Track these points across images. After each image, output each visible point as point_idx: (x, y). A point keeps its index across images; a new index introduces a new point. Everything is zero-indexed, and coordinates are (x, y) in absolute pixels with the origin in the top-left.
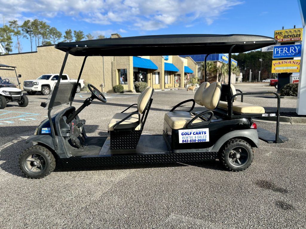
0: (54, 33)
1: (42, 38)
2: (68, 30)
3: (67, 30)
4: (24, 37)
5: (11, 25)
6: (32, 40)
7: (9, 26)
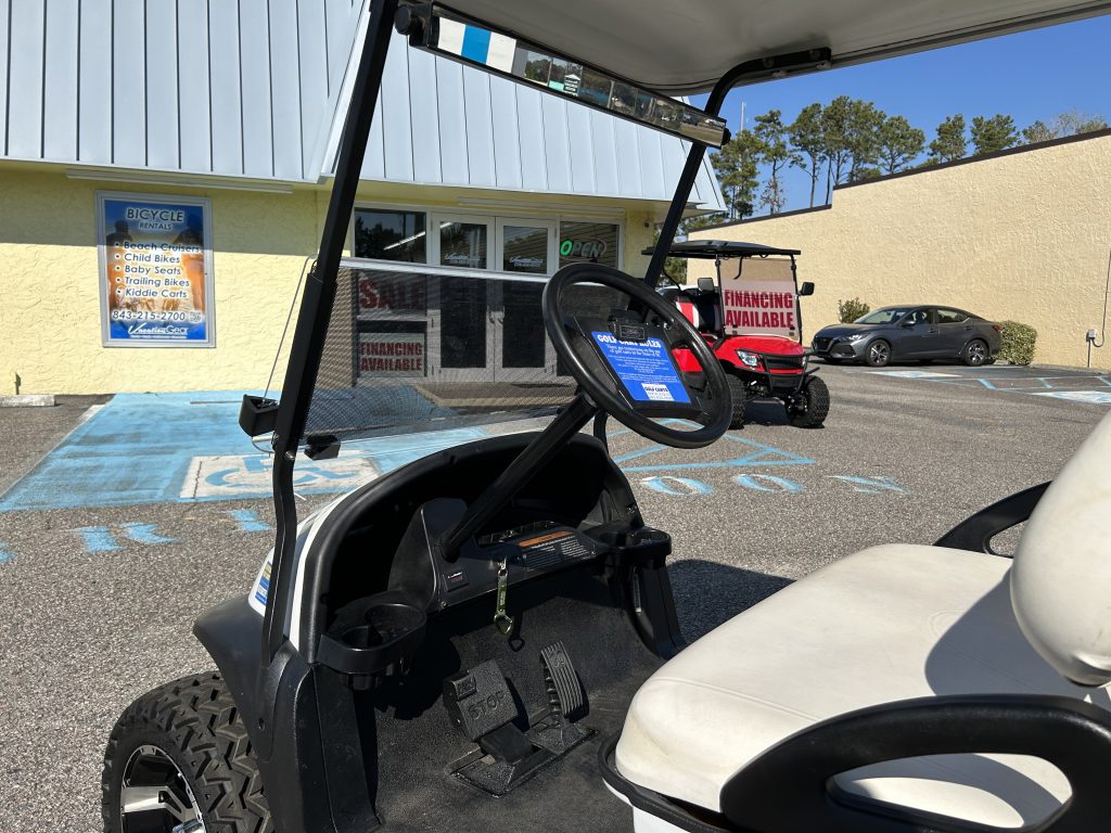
0: (896, 138)
1: (851, 160)
2: (948, 119)
3: (944, 121)
4: (793, 162)
5: (759, 129)
6: (816, 171)
7: (753, 133)
